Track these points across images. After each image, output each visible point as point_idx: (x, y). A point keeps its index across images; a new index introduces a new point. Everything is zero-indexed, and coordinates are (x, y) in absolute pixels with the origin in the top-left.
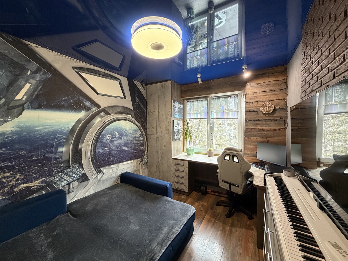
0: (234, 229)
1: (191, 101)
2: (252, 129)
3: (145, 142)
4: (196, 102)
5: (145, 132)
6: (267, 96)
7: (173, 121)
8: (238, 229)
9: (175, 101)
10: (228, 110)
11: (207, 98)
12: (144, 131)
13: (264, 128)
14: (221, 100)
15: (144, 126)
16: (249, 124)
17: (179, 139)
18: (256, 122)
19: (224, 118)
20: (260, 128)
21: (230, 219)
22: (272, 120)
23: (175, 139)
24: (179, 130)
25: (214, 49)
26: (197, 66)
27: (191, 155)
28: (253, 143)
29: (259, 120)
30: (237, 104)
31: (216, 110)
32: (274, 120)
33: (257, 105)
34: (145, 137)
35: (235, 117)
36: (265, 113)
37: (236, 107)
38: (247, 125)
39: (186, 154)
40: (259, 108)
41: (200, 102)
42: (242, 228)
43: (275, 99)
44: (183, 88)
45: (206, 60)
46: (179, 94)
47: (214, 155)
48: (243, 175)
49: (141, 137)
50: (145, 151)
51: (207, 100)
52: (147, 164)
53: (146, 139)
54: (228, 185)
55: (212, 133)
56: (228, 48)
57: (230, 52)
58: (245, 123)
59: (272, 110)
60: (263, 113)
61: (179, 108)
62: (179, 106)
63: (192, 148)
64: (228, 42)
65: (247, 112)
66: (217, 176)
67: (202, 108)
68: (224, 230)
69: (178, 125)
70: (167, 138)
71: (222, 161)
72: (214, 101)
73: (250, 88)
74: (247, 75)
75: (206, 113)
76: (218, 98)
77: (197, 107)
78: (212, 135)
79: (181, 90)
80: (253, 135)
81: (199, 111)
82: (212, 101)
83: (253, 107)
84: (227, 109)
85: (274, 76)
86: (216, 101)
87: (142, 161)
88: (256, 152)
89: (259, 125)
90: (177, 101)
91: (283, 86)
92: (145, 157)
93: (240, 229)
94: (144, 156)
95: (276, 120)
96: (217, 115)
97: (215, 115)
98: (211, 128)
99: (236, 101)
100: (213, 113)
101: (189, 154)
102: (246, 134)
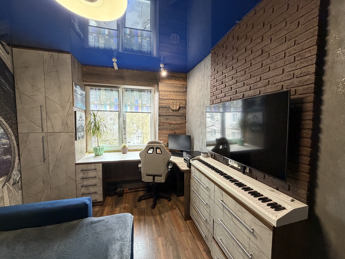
0: (163, 216)
1: (97, 88)
2: (164, 123)
3: (12, 146)
4: (104, 91)
5: (12, 130)
6: (175, 96)
7: (75, 112)
8: (166, 214)
9: (77, 85)
10: (143, 104)
11: (118, 89)
12: (11, 127)
13: (173, 122)
14: (135, 93)
15: (10, 118)
16: (162, 118)
17: (83, 137)
18: (167, 117)
19: (138, 112)
20: (170, 122)
21: (156, 208)
22: (178, 116)
23: (78, 136)
24: (82, 125)
25: (127, 36)
26: (103, 47)
27: (100, 155)
28: (165, 135)
29: (169, 115)
30: (150, 99)
31: (129, 103)
32: (179, 116)
33: (167, 102)
34: (13, 138)
35: (149, 112)
36: (174, 110)
37: (150, 102)
38: (160, 119)
39: (94, 154)
40: (169, 105)
41: (109, 92)
42: (168, 211)
43: (180, 99)
44: (85, 69)
45: (117, 44)
46: (80, 76)
47: (128, 151)
48: (166, 164)
49: (3, 138)
50: (14, 162)
51: (118, 91)
52: (20, 183)
53: (15, 142)
54: (152, 177)
55: (124, 128)
56: (141, 41)
57: (144, 46)
58: (159, 118)
59: (178, 107)
60: (172, 109)
61: (82, 95)
62: (81, 92)
63: (102, 147)
64: (142, 35)
65: (160, 108)
66: (140, 172)
67: (112, 99)
68: (156, 222)
69: (81, 118)
70: (64, 137)
71: (146, 155)
72: (128, 92)
73: (162, 86)
74: (164, 73)
75: (117, 105)
76: (132, 90)
77: (105, 97)
78: (125, 130)
79: (83, 71)
80: (165, 128)
81: (109, 102)
82: (126, 93)
83: (165, 103)
84: (141, 103)
85: (179, 80)
86: (129, 93)
87: (8, 180)
88: (167, 142)
89: (169, 119)
90: (79, 86)
91: (185, 90)
92: (15, 172)
93: (167, 213)
94: (13, 170)
95: (180, 116)
96: (131, 108)
97: (129, 108)
98: (124, 122)
99: (149, 97)
100: (127, 106)
101: (97, 154)
102: (160, 127)
